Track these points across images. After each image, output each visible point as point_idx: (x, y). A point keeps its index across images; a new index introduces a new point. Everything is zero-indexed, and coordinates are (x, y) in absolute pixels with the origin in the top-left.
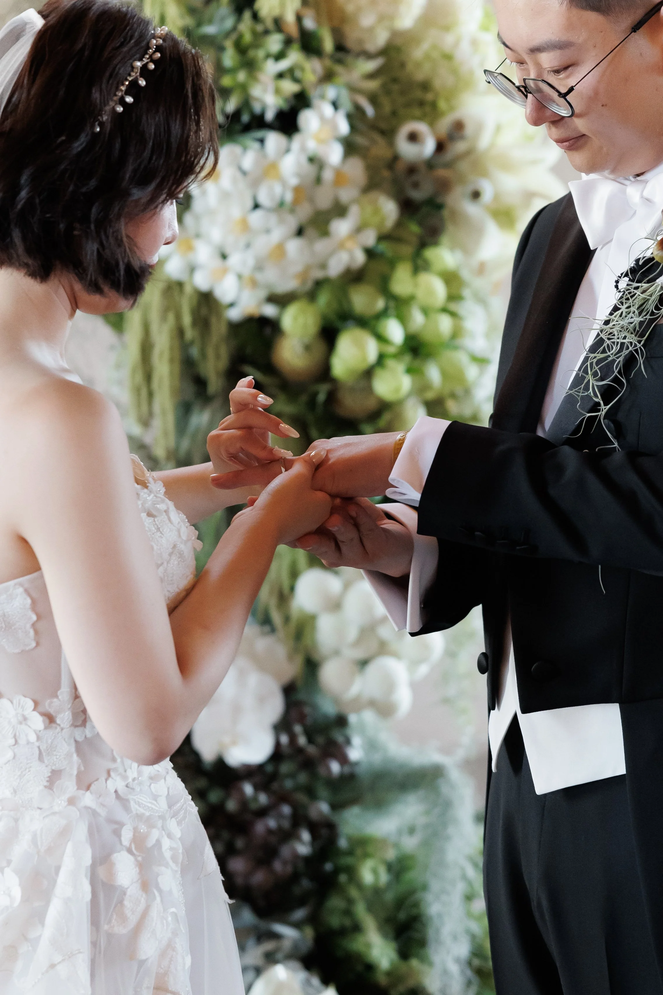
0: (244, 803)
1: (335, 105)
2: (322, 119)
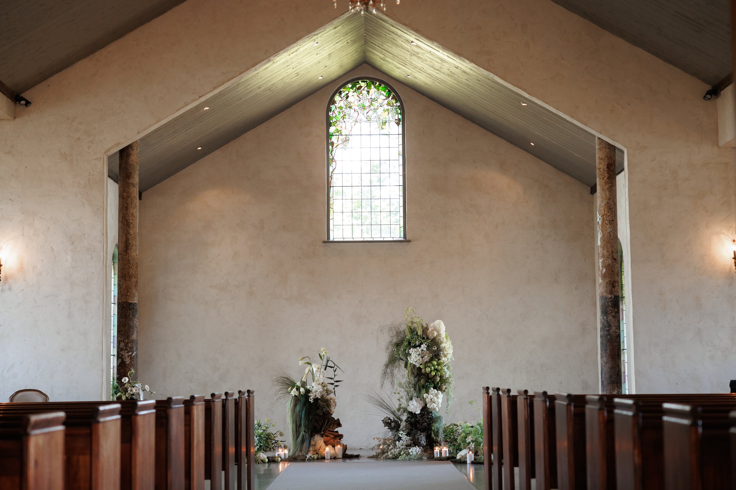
0: (419, 419)
1: (426, 345)
2: (424, 346)
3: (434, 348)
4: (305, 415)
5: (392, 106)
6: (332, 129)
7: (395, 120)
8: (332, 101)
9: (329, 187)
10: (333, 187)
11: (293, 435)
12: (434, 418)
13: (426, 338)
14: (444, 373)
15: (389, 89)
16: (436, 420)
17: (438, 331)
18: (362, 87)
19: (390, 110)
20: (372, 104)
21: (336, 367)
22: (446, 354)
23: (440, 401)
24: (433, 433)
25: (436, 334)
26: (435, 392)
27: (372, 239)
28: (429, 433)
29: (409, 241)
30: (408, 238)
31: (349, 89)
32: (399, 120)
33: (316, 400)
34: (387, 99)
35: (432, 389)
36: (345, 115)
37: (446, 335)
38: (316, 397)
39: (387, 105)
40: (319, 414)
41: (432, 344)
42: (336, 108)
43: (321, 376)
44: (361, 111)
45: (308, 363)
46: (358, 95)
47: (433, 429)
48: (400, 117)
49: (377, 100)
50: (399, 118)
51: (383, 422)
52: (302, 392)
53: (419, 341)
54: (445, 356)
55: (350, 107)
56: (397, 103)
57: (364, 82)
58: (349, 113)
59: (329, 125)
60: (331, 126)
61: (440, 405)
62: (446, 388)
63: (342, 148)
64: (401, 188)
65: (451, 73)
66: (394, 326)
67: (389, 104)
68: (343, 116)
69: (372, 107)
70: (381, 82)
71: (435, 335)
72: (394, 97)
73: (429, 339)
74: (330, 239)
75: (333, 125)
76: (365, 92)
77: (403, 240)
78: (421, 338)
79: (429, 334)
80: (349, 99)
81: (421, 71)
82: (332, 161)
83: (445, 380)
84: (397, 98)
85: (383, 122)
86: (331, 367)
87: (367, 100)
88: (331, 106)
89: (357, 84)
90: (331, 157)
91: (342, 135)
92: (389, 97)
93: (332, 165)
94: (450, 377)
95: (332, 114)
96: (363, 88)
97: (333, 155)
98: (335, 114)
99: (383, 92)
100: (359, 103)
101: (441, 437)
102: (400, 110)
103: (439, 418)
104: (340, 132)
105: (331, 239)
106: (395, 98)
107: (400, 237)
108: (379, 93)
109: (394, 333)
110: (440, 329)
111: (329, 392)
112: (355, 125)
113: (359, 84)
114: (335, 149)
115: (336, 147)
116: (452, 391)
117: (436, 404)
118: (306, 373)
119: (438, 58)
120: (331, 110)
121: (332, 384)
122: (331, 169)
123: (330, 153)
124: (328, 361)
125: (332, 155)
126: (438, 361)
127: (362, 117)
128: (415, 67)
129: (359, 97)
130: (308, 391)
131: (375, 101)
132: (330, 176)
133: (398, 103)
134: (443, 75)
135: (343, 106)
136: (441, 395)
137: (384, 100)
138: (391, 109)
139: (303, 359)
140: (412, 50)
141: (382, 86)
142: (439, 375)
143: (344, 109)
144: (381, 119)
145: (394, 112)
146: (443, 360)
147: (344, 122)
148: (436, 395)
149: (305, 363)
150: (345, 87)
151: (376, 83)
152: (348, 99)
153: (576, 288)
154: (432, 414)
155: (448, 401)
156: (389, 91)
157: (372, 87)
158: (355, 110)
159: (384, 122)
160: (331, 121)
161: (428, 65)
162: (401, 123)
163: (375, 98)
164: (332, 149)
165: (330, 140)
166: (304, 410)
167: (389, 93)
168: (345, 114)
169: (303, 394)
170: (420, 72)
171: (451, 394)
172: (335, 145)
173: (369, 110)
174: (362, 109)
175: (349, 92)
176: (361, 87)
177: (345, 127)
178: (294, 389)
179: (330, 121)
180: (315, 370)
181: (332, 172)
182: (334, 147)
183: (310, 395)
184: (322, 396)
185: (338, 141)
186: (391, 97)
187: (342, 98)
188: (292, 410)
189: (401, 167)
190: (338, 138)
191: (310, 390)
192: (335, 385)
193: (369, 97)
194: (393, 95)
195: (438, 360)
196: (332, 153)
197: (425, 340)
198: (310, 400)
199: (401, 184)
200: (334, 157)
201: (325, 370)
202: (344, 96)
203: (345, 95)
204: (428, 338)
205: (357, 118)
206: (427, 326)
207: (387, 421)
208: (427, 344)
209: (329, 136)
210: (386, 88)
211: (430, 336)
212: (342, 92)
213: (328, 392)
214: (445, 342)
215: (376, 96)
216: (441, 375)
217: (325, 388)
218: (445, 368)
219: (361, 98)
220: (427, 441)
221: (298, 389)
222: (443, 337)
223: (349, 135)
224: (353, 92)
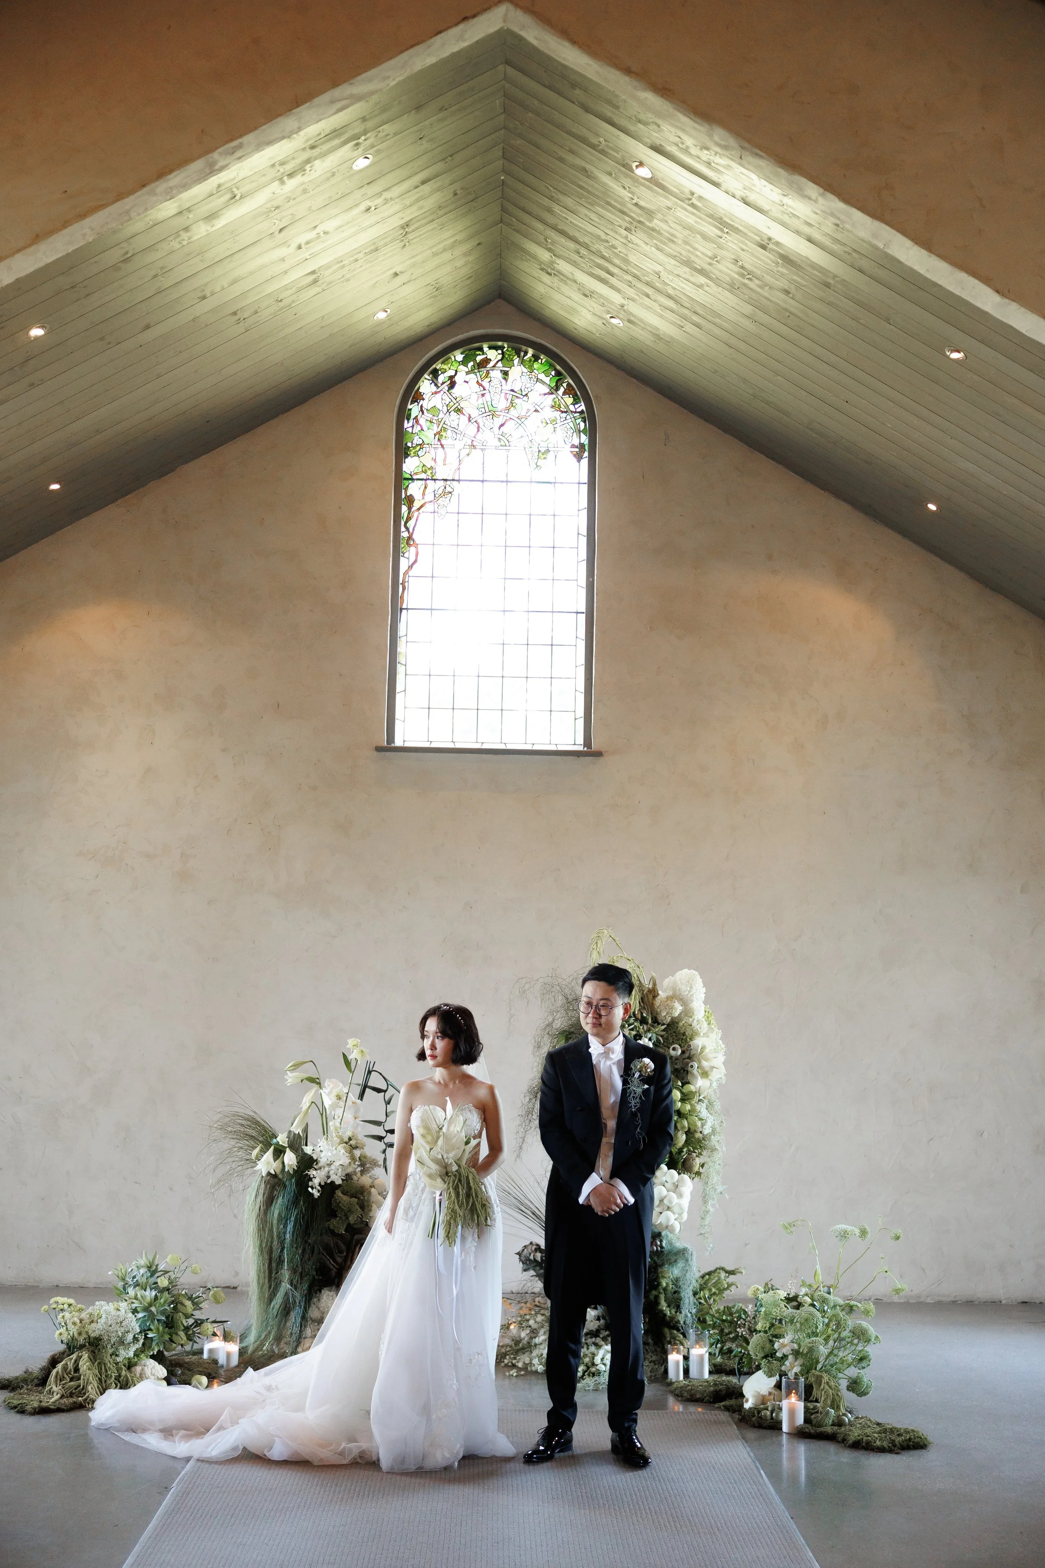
3: (674, 1049)
4: (293, 1236)
5: (566, 412)
6: (410, 465)
7: (571, 447)
8: (412, 394)
9: (397, 609)
10: (407, 609)
11: (261, 1287)
12: (665, 1253)
13: (650, 1021)
14: (699, 1124)
15: (558, 367)
16: (673, 1259)
17: (684, 1002)
18: (490, 360)
19: (558, 421)
20: (514, 405)
21: (391, 1091)
22: (706, 1069)
23: (685, 1202)
24: (662, 1297)
25: (678, 1009)
26: (672, 1177)
27: (502, 747)
28: (652, 1297)
29: (599, 754)
30: (594, 747)
31: (456, 365)
32: (582, 446)
33: (329, 1188)
34: (552, 393)
35: (664, 1167)
36: (445, 430)
37: (705, 1012)
38: (329, 1181)
39: (553, 410)
40: (336, 1231)
41: (668, 1038)
42: (422, 410)
43: (349, 1116)
44: (486, 422)
45: (312, 1080)
46: (480, 381)
47: (664, 1285)
48: (584, 439)
49: (527, 395)
50: (582, 442)
51: (521, 1260)
52: (289, 1165)
53: (632, 1030)
54: (705, 1074)
55: (459, 411)
56: (577, 403)
57: (496, 348)
58: (454, 424)
59: (403, 452)
60: (407, 455)
61: (685, 1216)
62: (702, 1166)
63: (434, 512)
64: (582, 618)
65: (743, 276)
66: (560, 980)
67: (555, 407)
68: (438, 433)
69: (513, 413)
70: (540, 349)
71: (676, 1014)
72: (570, 391)
73: (659, 1024)
74: (394, 742)
75: (414, 453)
76: (496, 374)
77: (582, 749)
78: (636, 1020)
79: (659, 1010)
80: (456, 391)
81: (649, 291)
82: (407, 543)
83: (699, 1141)
84: (579, 392)
85: (539, 451)
86: (378, 1090)
87: (503, 395)
88: (409, 407)
89: (478, 353)
90: (405, 535)
91: (435, 480)
92: (557, 388)
93: (406, 555)
94: (714, 1132)
95: (413, 427)
96: (492, 364)
97: (411, 530)
98: (421, 426)
99: (542, 376)
100: (481, 401)
101: (688, 1312)
102: (585, 422)
103: (681, 1253)
104: (429, 472)
105: (398, 742)
106: (573, 392)
107: (575, 744)
108: (534, 377)
109: (559, 1003)
110: (692, 995)
111: (368, 1165)
112: (468, 455)
113: (483, 353)
114: (416, 514)
115: (419, 509)
116: (718, 1173)
117: (674, 1213)
118: (305, 1108)
119: (711, 216)
120: (410, 415)
121: (380, 1138)
122: (404, 564)
123: (403, 523)
124: (370, 1072)
125: (407, 529)
126: (682, 1086)
127: (488, 436)
128: (635, 276)
129: (482, 386)
130: (307, 1162)
131: (521, 397)
132: (401, 581)
133: (579, 405)
134: (713, 288)
135: (439, 406)
136: (688, 1183)
137: (545, 394)
138: (562, 420)
139: (296, 1066)
140: (636, 204)
141: (540, 361)
142: (683, 1127)
143: (441, 415)
144: (535, 443)
145: (568, 427)
146: (698, 1086)
147: (442, 446)
148: (676, 1187)
149: (302, 1081)
150: (447, 360)
151: (526, 353)
152: (453, 391)
153: (1023, 891)
154: (661, 1241)
155: (705, 1202)
156: (558, 373)
157: (516, 361)
158: (470, 417)
159: (543, 450)
160: (409, 444)
161: (674, 257)
162: (586, 454)
163: (523, 389)
164: (409, 513)
165: (403, 491)
166: (293, 1219)
167: (557, 378)
168: (444, 426)
169: (291, 1172)
170: (648, 296)
171: (715, 1179)
172: (416, 505)
173: (505, 418)
174: (488, 417)
175: (456, 371)
176: (487, 361)
177: (444, 460)
178: (269, 1154)
179: (407, 443)
180: (327, 1102)
181: (406, 573)
182: (412, 510)
183: (312, 1173)
184: (348, 1177)
185: (424, 494)
186: (562, 390)
187: (438, 387)
188: (259, 1215)
189: (583, 566)
190: (426, 487)
191: (315, 1158)
192: (386, 1140)
193: (507, 387)
194: (569, 385)
195: (682, 1083)
196: (408, 525)
197: (649, 1026)
198: (310, 1189)
199: (583, 608)
200: (412, 535)
201: (361, 1100)
202: (443, 383)
203: (447, 379)
204: (656, 1021)
205: (474, 439)
206: (655, 984)
207: (532, 1257)
208: (654, 1039)
209: (400, 480)
210: (551, 365)
211: (665, 1016)
212: (440, 372)
213: (365, 1164)
214: (704, 1032)
215: (524, 384)
216: (689, 1129)
217: (357, 1153)
218: (702, 1109)
219: (487, 388)
220: (647, 1320)
221: (279, 1152)
222: (700, 1018)
223: (453, 480)
224: (467, 373)
